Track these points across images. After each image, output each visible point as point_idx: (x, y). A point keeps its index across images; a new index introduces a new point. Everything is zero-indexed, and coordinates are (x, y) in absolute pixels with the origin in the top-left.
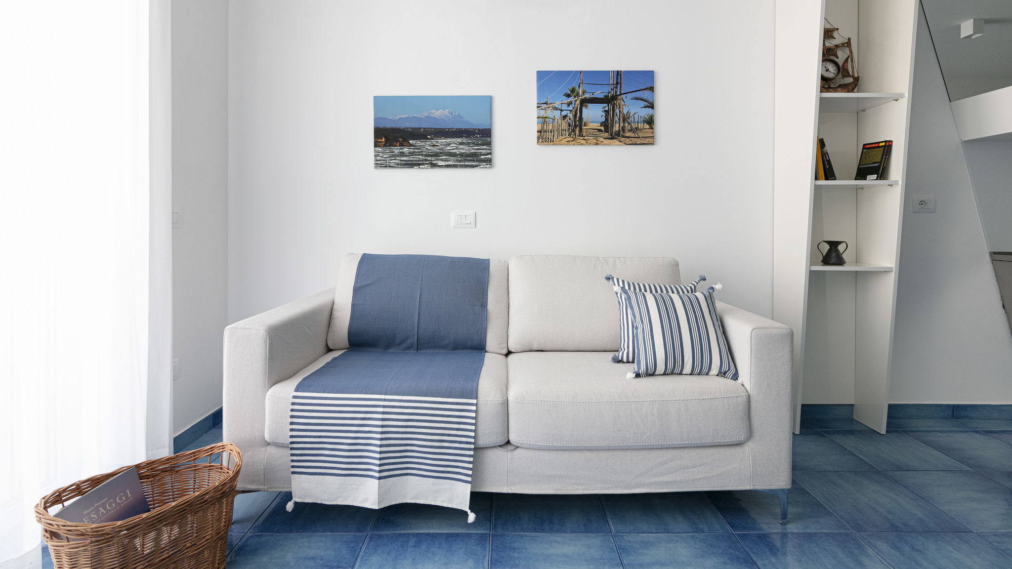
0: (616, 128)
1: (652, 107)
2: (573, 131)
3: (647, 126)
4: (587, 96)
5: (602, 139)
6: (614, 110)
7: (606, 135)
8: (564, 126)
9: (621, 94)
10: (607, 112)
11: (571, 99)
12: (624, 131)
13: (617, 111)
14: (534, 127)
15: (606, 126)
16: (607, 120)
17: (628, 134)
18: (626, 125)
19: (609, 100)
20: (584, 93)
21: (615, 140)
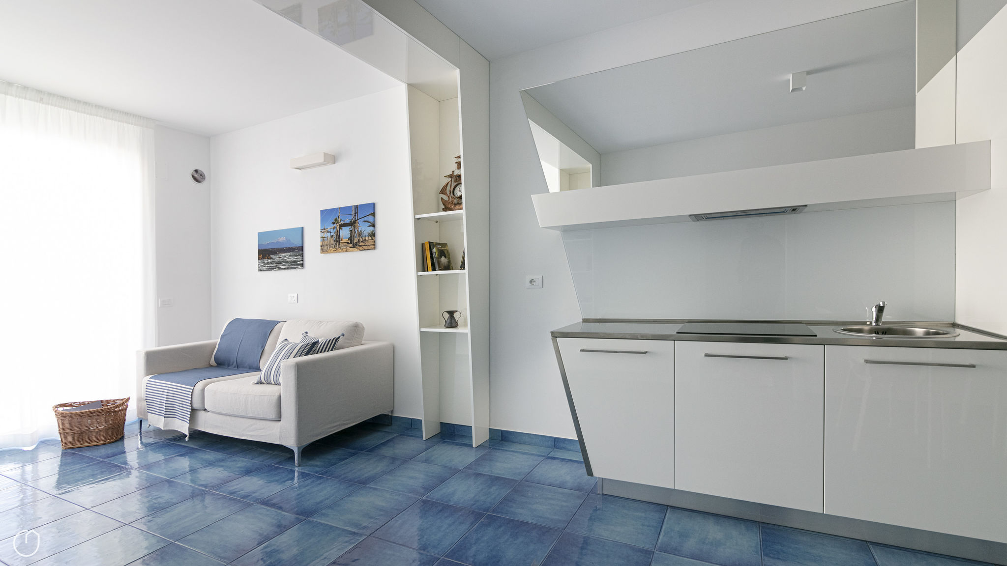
0: (355, 241)
1: (374, 226)
2: (336, 244)
3: (370, 238)
4: (342, 222)
5: (349, 248)
6: (354, 230)
7: (351, 245)
8: (332, 242)
9: (358, 219)
10: (351, 231)
11: (335, 225)
12: (359, 242)
13: (356, 230)
14: (319, 244)
15: (351, 239)
16: (351, 236)
17: (361, 244)
18: (360, 238)
19: (352, 224)
20: (341, 220)
21: (355, 248)
